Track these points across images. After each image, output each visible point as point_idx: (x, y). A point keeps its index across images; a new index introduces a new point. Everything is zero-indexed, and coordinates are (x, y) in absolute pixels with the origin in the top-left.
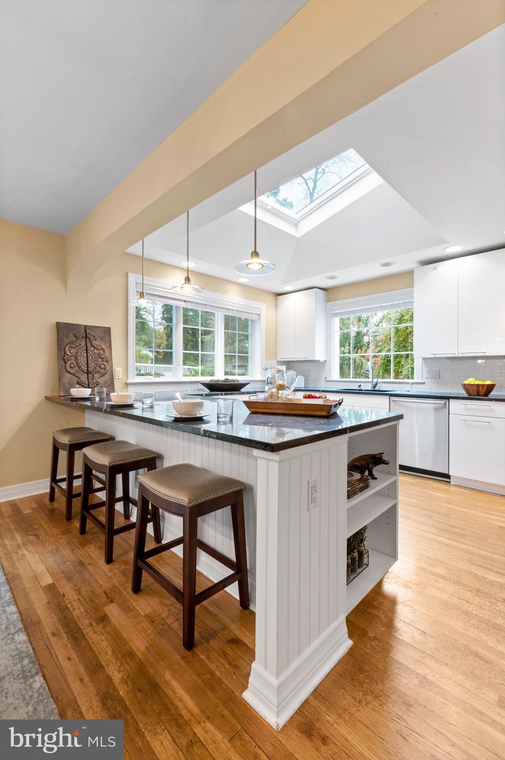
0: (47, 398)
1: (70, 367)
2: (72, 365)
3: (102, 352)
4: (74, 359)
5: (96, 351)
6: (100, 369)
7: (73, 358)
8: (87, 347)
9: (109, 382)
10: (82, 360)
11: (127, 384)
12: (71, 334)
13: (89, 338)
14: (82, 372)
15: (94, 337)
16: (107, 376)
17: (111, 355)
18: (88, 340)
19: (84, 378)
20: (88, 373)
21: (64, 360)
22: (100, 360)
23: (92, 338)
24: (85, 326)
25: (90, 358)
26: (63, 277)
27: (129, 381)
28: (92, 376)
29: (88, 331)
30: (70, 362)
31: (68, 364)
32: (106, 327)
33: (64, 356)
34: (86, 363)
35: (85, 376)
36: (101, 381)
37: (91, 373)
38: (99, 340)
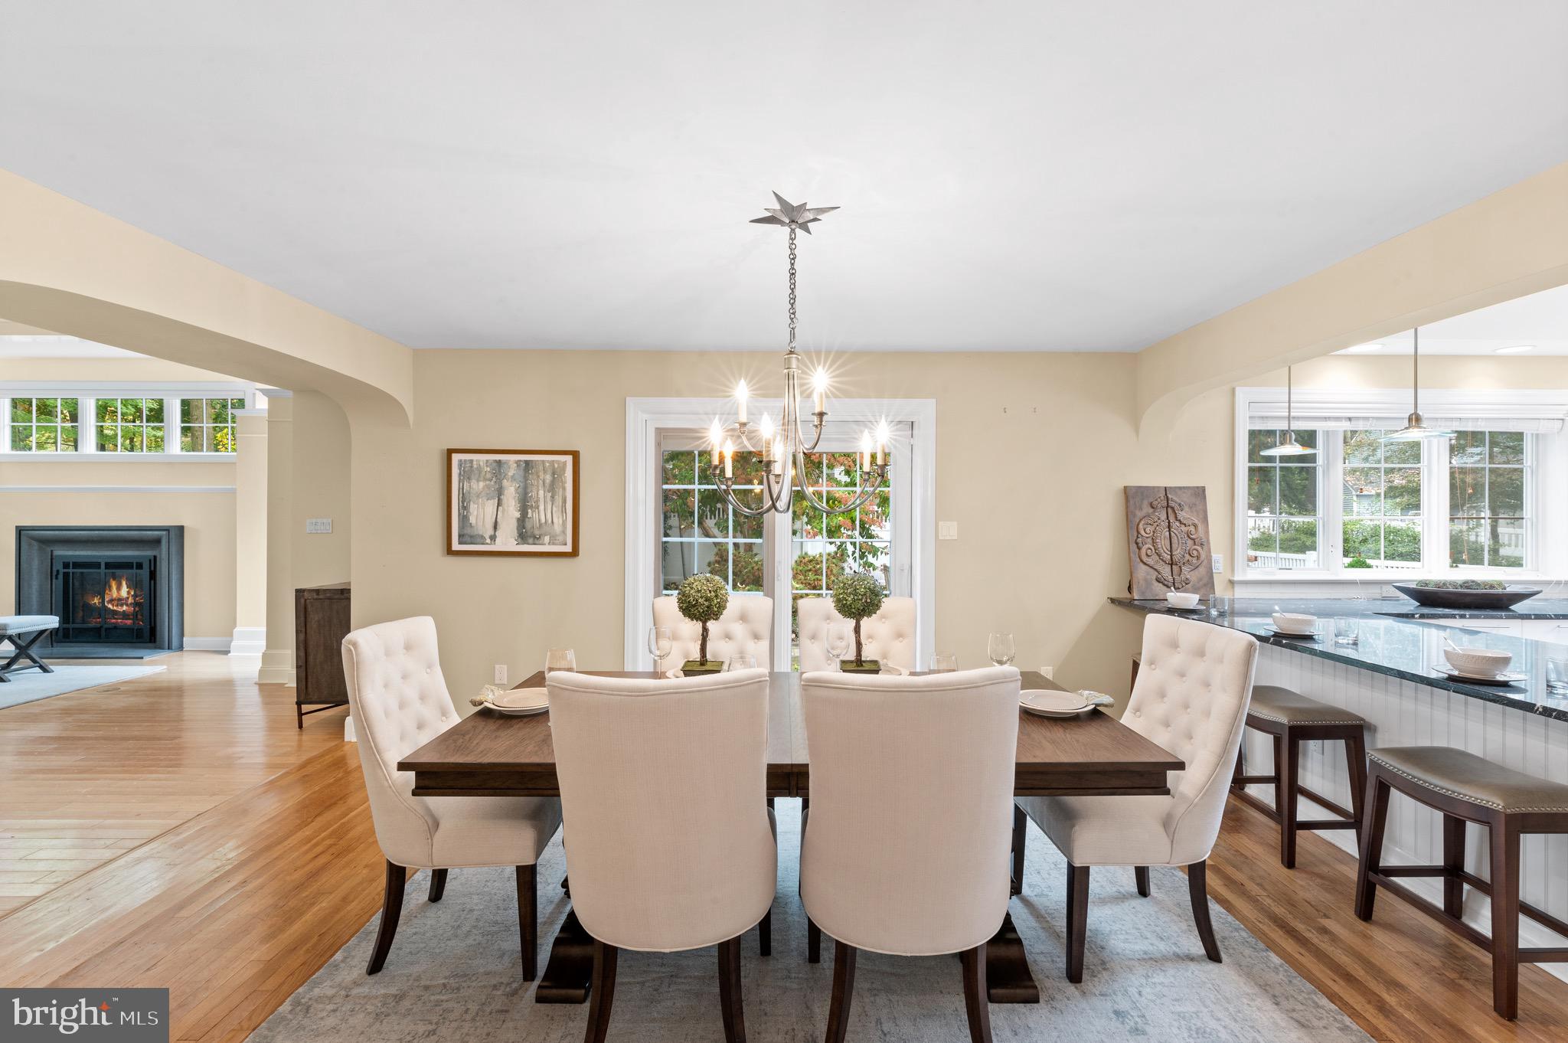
0: (1113, 601)
1: (1147, 555)
2: (1149, 552)
3: (1192, 528)
4: (1151, 542)
5: (1183, 528)
6: (1190, 558)
7: (1150, 540)
8: (1169, 522)
9: (1205, 580)
10: (1163, 544)
11: (1232, 583)
12: (1146, 503)
13: (1173, 508)
14: (1163, 563)
15: (1180, 505)
16: (1202, 570)
17: (1207, 532)
18: (1170, 510)
19: (1166, 571)
20: (1172, 565)
21: (1137, 543)
22: (1190, 542)
23: (1176, 507)
24: (1165, 488)
25: (1175, 540)
26: (1135, 418)
27: (1236, 578)
28: (1178, 569)
29: (1170, 496)
30: (1147, 546)
31: (1143, 551)
32: (1198, 487)
33: (1138, 537)
34: (1169, 548)
35: (1168, 568)
36: (1193, 577)
37: (1176, 564)
38: (1186, 508)
